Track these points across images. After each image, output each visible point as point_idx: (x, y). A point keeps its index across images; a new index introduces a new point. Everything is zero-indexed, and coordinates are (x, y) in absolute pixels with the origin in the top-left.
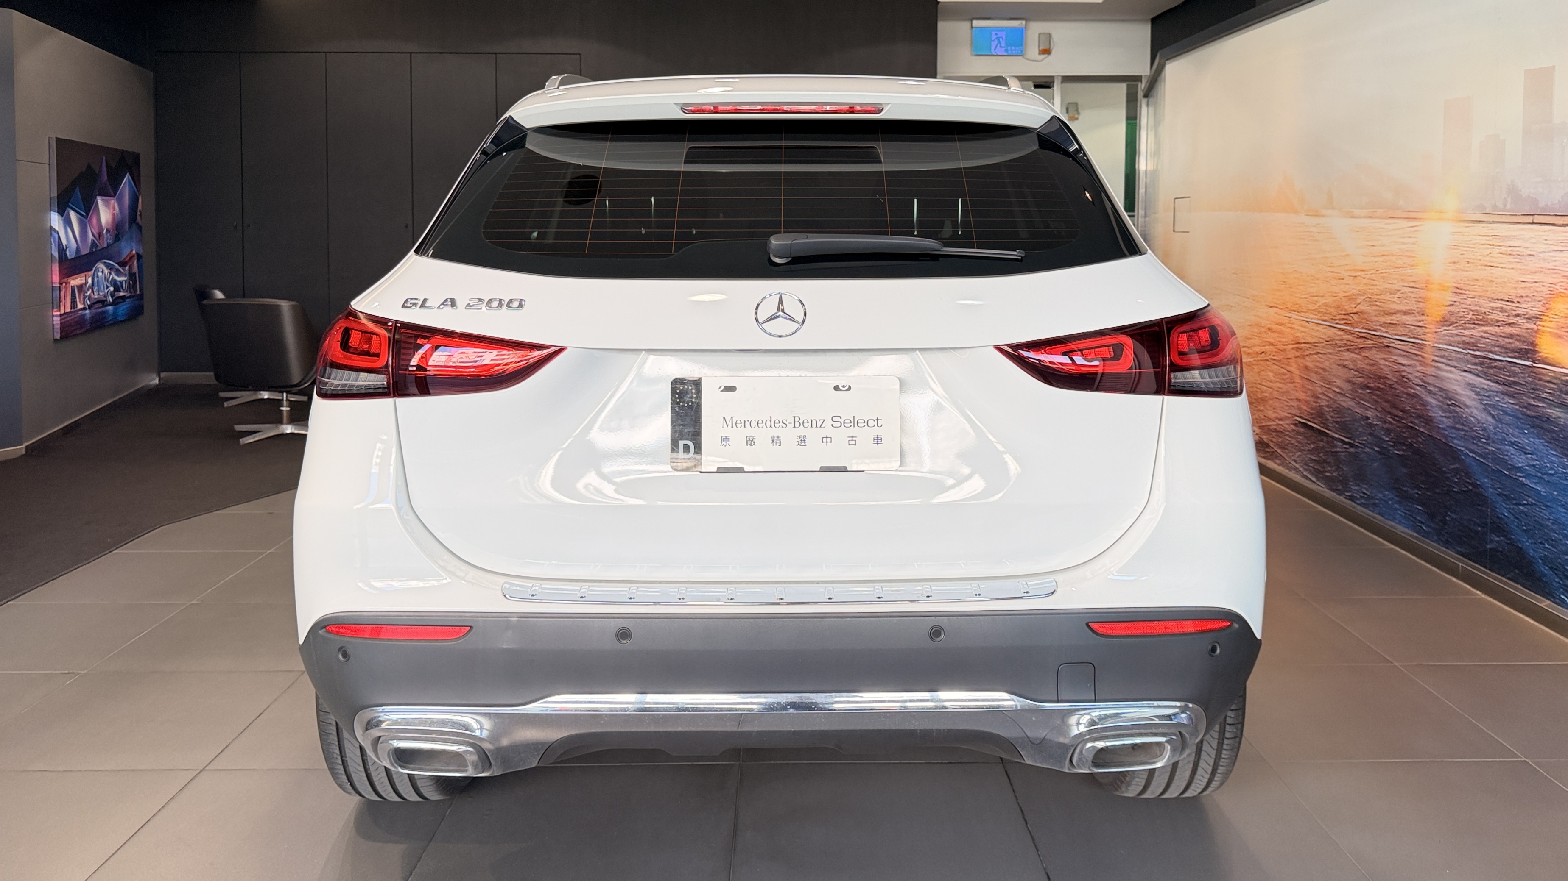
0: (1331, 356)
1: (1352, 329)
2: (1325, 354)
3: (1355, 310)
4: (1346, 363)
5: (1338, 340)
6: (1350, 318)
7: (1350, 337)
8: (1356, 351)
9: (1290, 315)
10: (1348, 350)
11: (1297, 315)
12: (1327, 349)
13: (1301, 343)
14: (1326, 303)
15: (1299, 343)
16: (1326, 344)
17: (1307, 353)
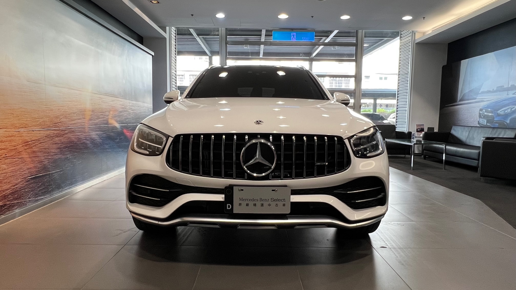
0: (48, 142)
1: (59, 128)
2: (45, 142)
3: (59, 121)
4: (57, 142)
5: (52, 134)
6: (58, 125)
7: (58, 132)
8: (61, 136)
9: (19, 130)
10: (57, 137)
11: (25, 129)
12: (46, 139)
13: (29, 142)
14: (44, 121)
15: (27, 142)
16: (46, 138)
17: (34, 145)
